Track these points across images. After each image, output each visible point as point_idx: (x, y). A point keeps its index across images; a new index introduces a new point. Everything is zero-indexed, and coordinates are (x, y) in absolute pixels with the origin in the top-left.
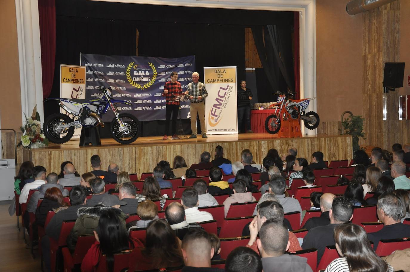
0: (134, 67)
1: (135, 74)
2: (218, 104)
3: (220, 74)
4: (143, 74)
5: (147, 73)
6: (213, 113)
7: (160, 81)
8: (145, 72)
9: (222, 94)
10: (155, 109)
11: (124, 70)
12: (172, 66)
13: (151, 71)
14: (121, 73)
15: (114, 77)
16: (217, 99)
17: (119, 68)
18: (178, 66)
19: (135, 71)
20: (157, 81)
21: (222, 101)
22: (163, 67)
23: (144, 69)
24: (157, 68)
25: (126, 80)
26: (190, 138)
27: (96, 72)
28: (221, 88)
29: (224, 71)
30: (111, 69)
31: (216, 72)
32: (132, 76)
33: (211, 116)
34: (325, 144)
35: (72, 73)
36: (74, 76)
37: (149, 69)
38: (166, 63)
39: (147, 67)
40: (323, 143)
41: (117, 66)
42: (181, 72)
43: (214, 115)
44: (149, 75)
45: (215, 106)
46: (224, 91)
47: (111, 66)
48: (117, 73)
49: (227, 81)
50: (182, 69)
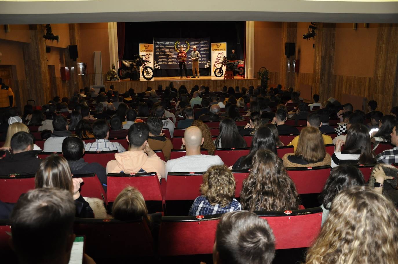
0: (178, 43)
1: (179, 47)
2: (218, 61)
3: (219, 46)
4: (183, 47)
5: (185, 46)
6: (215, 66)
7: (191, 50)
8: (184, 45)
9: (219, 56)
10: (189, 63)
11: (174, 45)
12: (197, 43)
13: (187, 45)
14: (172, 46)
15: (169, 48)
16: (217, 59)
17: (171, 44)
18: (201, 43)
19: (179, 45)
20: (190, 49)
21: (219, 60)
22: (193, 43)
23: (183, 44)
24: (190, 44)
25: (175, 50)
26: (192, 78)
27: (160, 46)
28: (219, 53)
29: (221, 45)
30: (167, 45)
31: (217, 45)
32: (177, 47)
33: (214, 67)
34: (245, 83)
35: (146, 47)
36: (147, 48)
37: (186, 44)
38: (194, 41)
39: (185, 43)
40: (244, 83)
41: (170, 43)
42: (202, 45)
43: (215, 67)
44: (185, 47)
45: (216, 62)
46: (220, 55)
47: (167, 43)
48: (170, 46)
49: (222, 50)
50: (202, 44)
